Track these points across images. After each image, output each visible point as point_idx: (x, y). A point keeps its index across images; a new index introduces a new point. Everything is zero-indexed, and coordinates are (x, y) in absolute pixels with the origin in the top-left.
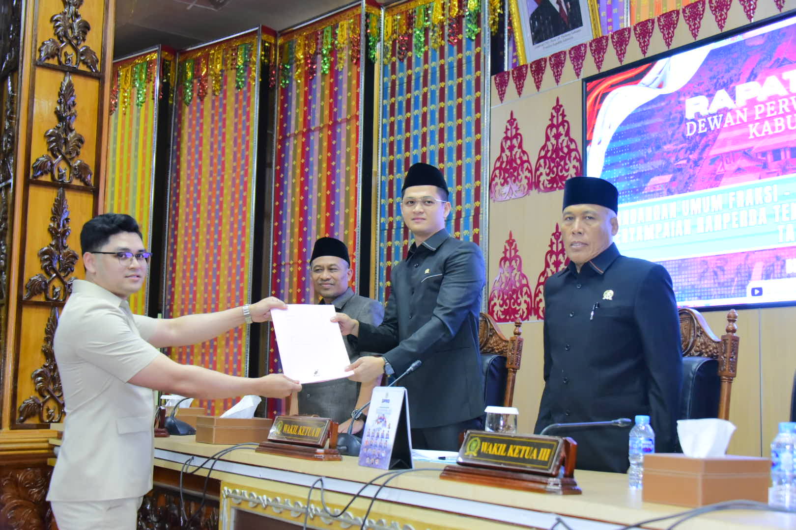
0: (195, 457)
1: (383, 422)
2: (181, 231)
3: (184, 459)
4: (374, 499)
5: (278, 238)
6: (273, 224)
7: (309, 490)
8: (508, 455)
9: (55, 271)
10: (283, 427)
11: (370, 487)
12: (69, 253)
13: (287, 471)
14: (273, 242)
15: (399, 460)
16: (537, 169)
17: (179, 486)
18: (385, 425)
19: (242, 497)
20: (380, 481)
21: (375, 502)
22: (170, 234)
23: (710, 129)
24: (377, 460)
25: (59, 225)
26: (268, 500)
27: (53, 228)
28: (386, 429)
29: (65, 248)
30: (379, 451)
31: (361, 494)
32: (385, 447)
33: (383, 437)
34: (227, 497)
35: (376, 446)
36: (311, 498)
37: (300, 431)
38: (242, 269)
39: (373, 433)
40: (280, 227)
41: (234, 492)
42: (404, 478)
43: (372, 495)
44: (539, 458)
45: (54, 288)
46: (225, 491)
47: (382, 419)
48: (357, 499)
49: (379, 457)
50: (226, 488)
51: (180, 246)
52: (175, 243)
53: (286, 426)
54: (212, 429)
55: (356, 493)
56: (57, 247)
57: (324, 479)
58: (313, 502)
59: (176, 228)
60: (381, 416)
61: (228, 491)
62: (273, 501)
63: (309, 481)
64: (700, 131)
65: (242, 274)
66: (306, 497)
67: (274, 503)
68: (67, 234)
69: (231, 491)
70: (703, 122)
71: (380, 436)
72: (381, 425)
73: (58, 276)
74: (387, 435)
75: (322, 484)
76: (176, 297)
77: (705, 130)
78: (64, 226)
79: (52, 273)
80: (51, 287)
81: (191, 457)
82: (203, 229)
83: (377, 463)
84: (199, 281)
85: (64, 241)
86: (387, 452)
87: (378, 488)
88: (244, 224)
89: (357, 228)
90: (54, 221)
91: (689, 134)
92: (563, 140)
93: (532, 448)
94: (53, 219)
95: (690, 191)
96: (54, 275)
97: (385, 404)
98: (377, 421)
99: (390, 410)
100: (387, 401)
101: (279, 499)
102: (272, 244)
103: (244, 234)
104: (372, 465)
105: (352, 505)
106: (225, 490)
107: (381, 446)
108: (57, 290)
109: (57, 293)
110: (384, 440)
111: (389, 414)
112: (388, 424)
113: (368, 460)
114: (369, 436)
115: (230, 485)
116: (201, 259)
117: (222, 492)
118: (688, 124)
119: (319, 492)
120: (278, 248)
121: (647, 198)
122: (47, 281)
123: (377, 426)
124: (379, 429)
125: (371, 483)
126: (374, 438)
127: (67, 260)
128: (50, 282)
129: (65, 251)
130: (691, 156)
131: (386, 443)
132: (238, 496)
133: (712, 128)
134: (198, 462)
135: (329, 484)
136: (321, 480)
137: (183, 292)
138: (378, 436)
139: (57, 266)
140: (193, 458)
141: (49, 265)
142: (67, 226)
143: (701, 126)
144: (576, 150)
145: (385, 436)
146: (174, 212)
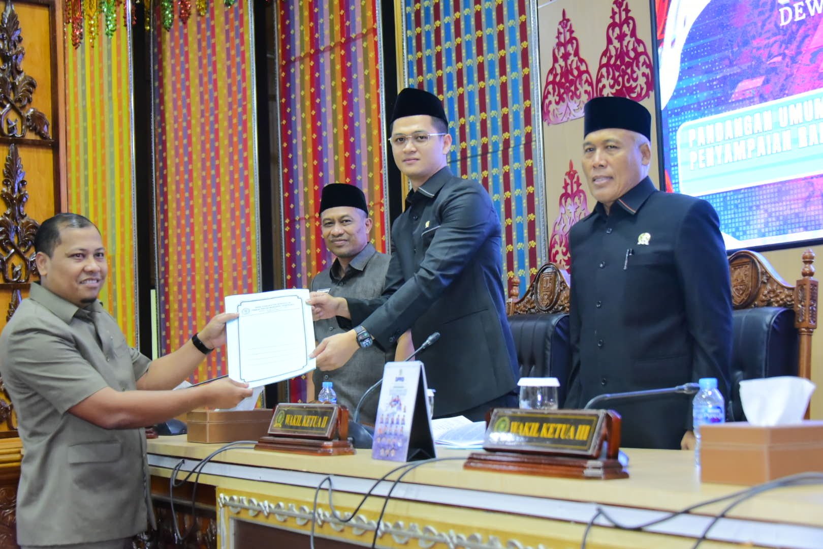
0: (186, 461)
1: (398, 405)
2: (171, 188)
3: (172, 463)
4: (388, 498)
5: (289, 188)
6: (282, 171)
7: (314, 491)
8: (542, 435)
9: (13, 246)
10: (285, 418)
11: (382, 484)
12: (28, 223)
13: (290, 470)
14: (284, 193)
15: (418, 450)
16: (599, 81)
17: (169, 496)
18: (400, 408)
19: (241, 504)
20: (394, 476)
21: (390, 502)
22: (158, 191)
23: (808, 15)
24: (393, 451)
25: (13, 189)
26: (269, 507)
27: (7, 194)
28: (400, 414)
29: (23, 217)
30: (395, 440)
31: (373, 492)
32: (401, 435)
33: (398, 423)
34: (224, 505)
35: (391, 434)
36: (318, 501)
37: (304, 421)
38: (248, 229)
39: (387, 419)
40: (290, 174)
41: (232, 499)
42: (424, 470)
43: (386, 493)
44: (577, 438)
45: (13, 267)
46: (221, 499)
47: (396, 401)
48: (369, 499)
49: (395, 448)
50: (222, 495)
51: (172, 206)
52: (166, 201)
53: (288, 416)
54: (205, 426)
55: (366, 491)
56: (12, 216)
57: (333, 478)
58: (320, 505)
59: (165, 183)
60: (395, 397)
61: (225, 499)
62: (276, 507)
63: (315, 481)
64: (797, 19)
65: (248, 236)
66: (312, 500)
67: (277, 510)
68: (24, 199)
69: (227, 498)
70: (800, 6)
71: (395, 422)
72: (395, 409)
73: (17, 252)
74: (403, 420)
75: (331, 483)
76: (171, 267)
77: (804, 17)
78: (19, 190)
79: (9, 248)
80: (10, 266)
81: (181, 460)
82: (197, 183)
83: (393, 455)
84: (197, 246)
85: (22, 208)
86: (404, 441)
87: (392, 484)
88: (246, 173)
89: (383, 169)
90: (7, 185)
91: (783, 23)
92: (629, 42)
93: (568, 426)
94: (6, 183)
95: (788, 95)
96: (13, 251)
97: (399, 382)
98: (391, 404)
99: (406, 390)
100: (400, 379)
101: (282, 504)
102: (283, 195)
103: (247, 186)
104: (387, 458)
105: (363, 507)
106: (222, 497)
107: (396, 434)
108: (17, 269)
109: (17, 272)
110: (400, 426)
111: (404, 394)
112: (403, 407)
113: (382, 452)
114: (382, 422)
115: (226, 491)
116: (198, 219)
117: (218, 500)
118: (782, 10)
119: (326, 493)
120: (290, 199)
121: (734, 109)
122: (4, 260)
123: (391, 410)
124: (394, 413)
125: (383, 479)
126: (389, 425)
127: (26, 232)
128: (8, 259)
129: (23, 221)
130: (786, 51)
131: (402, 430)
132: (236, 503)
133: (812, 13)
134: (190, 465)
135: (338, 483)
136: (329, 479)
137: (179, 261)
138: (392, 423)
139: (15, 240)
140: (183, 462)
141: (5, 240)
142: (23, 190)
143: (798, 11)
144: (645, 53)
145: (400, 422)
146: (161, 164)
